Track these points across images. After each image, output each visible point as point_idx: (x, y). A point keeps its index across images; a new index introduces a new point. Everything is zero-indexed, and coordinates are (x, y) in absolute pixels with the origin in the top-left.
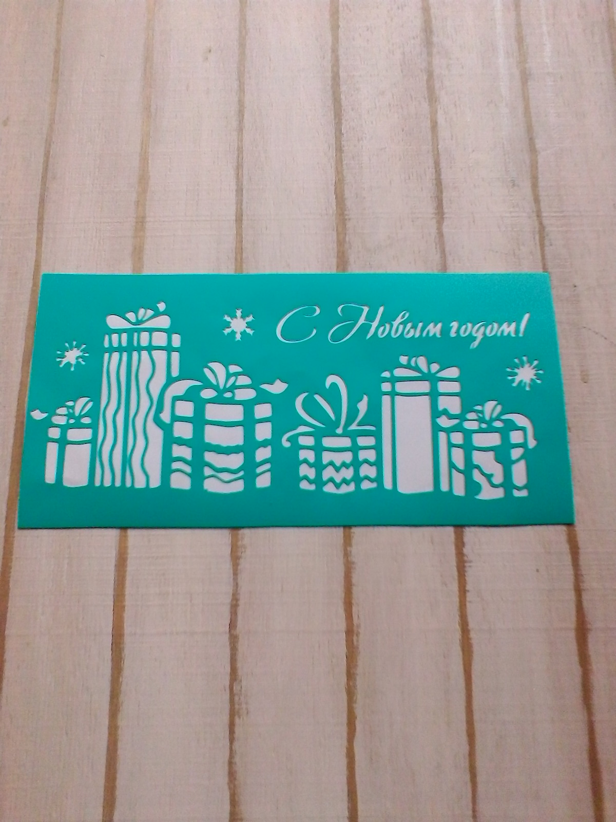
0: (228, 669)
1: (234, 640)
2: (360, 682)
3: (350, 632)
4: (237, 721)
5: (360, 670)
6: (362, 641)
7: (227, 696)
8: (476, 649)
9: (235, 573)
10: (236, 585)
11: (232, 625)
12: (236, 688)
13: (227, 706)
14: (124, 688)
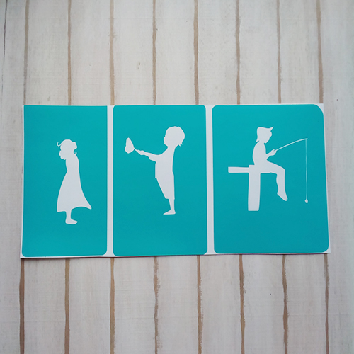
0: (154, 331)
1: (156, 321)
2: (203, 335)
3: (200, 317)
4: (158, 349)
5: (203, 331)
6: (204, 320)
7: (154, 341)
8: (246, 323)
9: (156, 296)
10: (157, 300)
11: (156, 315)
12: (157, 338)
13: (154, 344)
14: (115, 339)
